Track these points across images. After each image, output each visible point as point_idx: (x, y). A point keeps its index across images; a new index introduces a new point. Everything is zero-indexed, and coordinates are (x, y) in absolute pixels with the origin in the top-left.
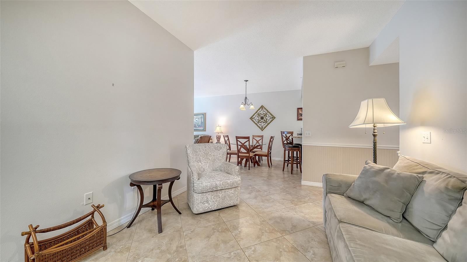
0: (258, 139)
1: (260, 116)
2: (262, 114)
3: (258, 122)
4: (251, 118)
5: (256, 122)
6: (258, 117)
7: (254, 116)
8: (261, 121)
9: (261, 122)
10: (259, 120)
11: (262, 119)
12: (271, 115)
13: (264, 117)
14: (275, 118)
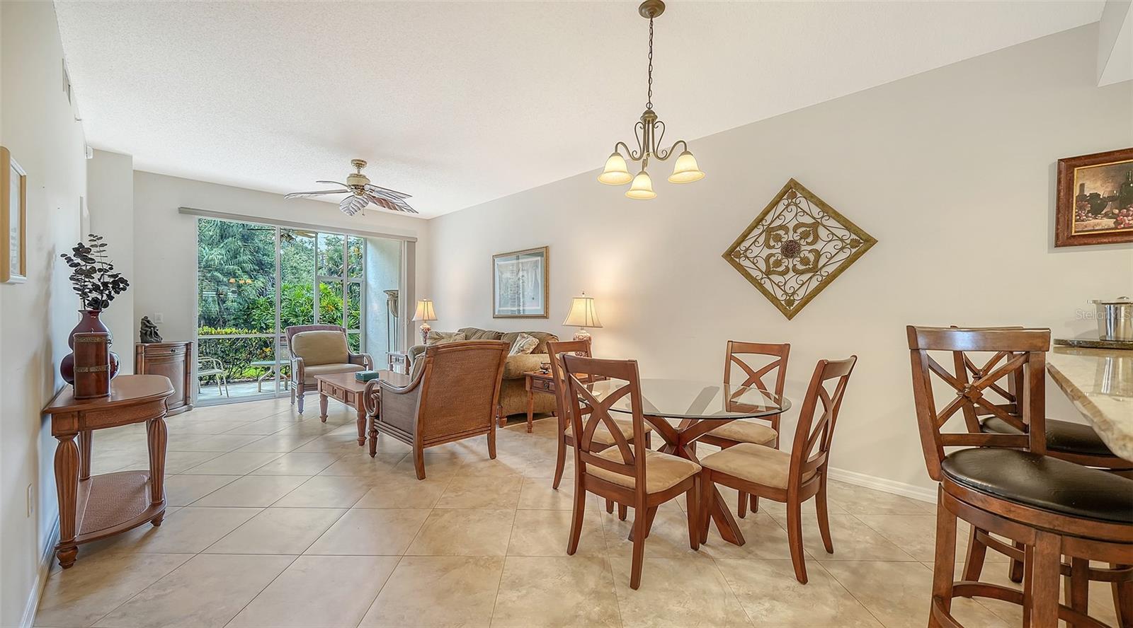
0: (757, 362)
1: (778, 238)
2: (791, 226)
3: (768, 273)
4: (732, 255)
5: (755, 273)
6: (769, 247)
7: (746, 244)
8: (782, 268)
9: (783, 274)
10: (772, 260)
11: (787, 256)
12: (848, 225)
13: (802, 242)
14: (869, 242)
